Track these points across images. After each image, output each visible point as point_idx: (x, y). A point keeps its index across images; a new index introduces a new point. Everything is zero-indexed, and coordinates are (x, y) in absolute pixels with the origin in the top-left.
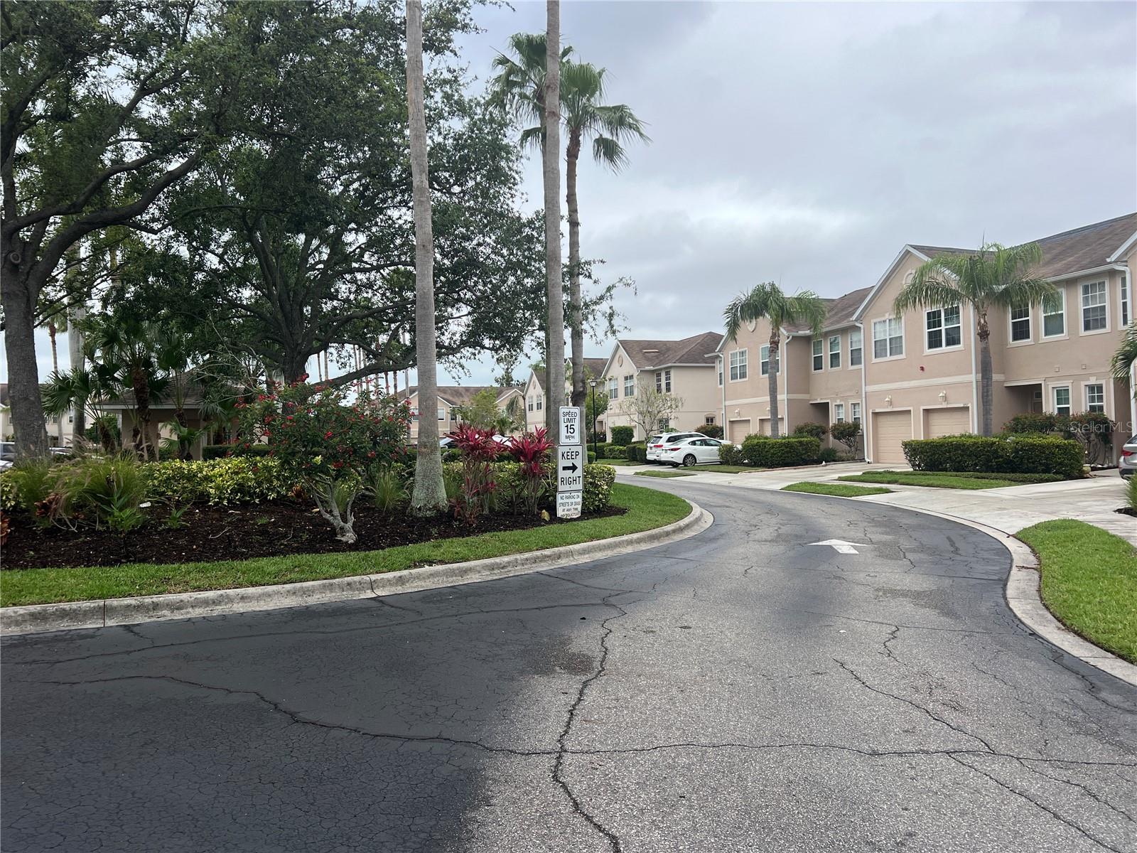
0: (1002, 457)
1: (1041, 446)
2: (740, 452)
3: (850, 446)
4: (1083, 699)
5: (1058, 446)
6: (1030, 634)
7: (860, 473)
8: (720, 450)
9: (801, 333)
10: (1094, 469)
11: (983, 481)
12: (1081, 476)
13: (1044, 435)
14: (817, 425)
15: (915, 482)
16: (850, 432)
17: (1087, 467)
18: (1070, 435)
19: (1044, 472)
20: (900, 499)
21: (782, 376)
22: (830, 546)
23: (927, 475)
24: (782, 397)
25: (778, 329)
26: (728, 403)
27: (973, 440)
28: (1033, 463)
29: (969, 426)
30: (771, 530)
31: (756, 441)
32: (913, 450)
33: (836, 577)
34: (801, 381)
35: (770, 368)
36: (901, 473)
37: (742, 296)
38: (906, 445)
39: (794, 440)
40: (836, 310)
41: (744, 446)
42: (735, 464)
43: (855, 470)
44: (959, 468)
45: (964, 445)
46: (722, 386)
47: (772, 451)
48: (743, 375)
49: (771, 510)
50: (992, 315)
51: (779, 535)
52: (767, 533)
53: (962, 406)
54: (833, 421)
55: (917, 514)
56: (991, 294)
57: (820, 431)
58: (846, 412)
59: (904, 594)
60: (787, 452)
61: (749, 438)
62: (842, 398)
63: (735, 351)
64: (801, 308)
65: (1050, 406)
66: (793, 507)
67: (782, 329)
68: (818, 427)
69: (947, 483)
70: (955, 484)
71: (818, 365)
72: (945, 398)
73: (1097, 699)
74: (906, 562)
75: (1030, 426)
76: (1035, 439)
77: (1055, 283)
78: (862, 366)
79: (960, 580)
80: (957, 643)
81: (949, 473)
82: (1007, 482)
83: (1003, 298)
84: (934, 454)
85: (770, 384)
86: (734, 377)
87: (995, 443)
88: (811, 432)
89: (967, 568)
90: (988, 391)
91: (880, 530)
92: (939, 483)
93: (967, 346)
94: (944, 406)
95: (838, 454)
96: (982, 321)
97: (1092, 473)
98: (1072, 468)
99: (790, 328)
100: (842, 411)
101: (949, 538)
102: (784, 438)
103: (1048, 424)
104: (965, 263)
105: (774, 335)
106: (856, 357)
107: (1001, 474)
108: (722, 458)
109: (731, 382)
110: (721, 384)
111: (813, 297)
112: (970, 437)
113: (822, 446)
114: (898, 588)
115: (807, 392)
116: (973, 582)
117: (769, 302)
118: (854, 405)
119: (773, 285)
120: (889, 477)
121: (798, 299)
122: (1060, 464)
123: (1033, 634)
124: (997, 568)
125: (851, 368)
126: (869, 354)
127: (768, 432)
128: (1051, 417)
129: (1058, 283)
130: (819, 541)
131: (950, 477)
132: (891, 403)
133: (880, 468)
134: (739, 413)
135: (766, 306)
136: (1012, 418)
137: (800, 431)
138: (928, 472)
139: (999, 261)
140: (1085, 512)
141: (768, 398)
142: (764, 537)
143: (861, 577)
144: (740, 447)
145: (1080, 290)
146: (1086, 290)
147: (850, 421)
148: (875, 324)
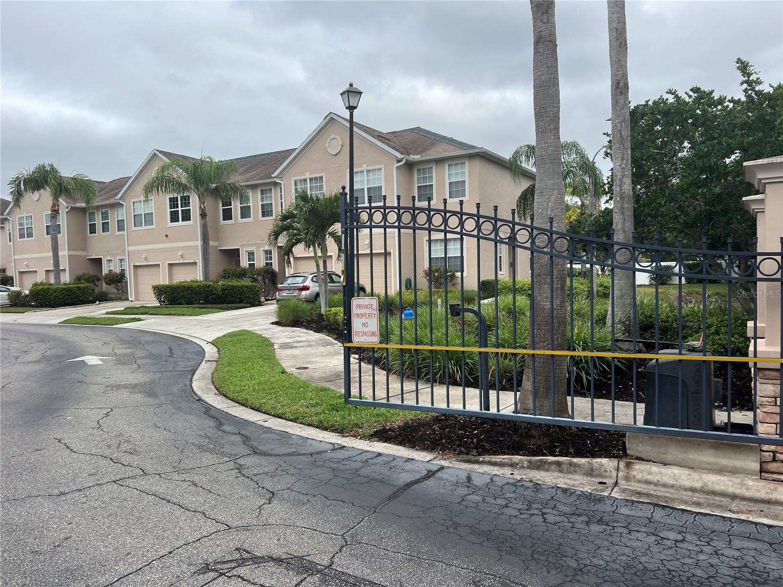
0: (215, 294)
1: (238, 287)
2: (27, 296)
3: (118, 290)
4: (212, 432)
5: (246, 287)
6: (197, 400)
7: (123, 309)
8: (9, 295)
9: (78, 205)
10: (267, 300)
11: (203, 310)
12: (260, 304)
13: (240, 280)
14: (93, 274)
15: (160, 312)
16: (118, 280)
17: (263, 299)
18: (255, 280)
19: (240, 302)
20: (146, 325)
21: (63, 238)
22: (83, 361)
23: (168, 307)
24: (63, 253)
25: (58, 201)
26: (16, 257)
27: (198, 284)
28: (233, 297)
29: (197, 275)
30: (38, 353)
31: (41, 287)
32: (159, 291)
33: (78, 382)
34: (79, 241)
35: (53, 230)
36: (151, 307)
37: (25, 172)
38: (155, 288)
39: (73, 286)
40: (106, 190)
41: (31, 291)
42: (23, 305)
43: (120, 306)
44: (190, 302)
45: (192, 287)
46: (12, 243)
47: (54, 294)
48: (30, 235)
49: (43, 339)
50: (209, 202)
51: (44, 357)
52: (34, 356)
53: (192, 261)
54: (105, 271)
55: (155, 333)
56: (207, 189)
57: (95, 279)
58: (115, 266)
59: (125, 387)
60: (68, 295)
61: (36, 285)
62: (112, 255)
63: (22, 216)
64: (77, 187)
65: (244, 263)
66: (62, 335)
67: (60, 200)
68: (93, 276)
69: (180, 312)
70: (185, 313)
71: (93, 230)
72: (182, 256)
73: (220, 430)
74: (135, 366)
75: (233, 275)
76: (235, 283)
77: (245, 186)
78: (125, 232)
79: (167, 373)
80: (149, 412)
81: (183, 306)
82: (217, 310)
83: (216, 192)
84: (173, 293)
85: (52, 243)
86: (22, 236)
87: (211, 285)
88: (87, 280)
89: (174, 365)
90: (206, 253)
91: (125, 346)
92: (175, 312)
93: (195, 222)
94: (181, 261)
95: (110, 296)
96: (202, 206)
97: (265, 303)
98: (255, 300)
99: (68, 201)
100: (112, 264)
101: (170, 348)
102: (65, 284)
103: (242, 274)
104: (191, 166)
105: (54, 205)
106: (121, 226)
107: (214, 305)
108: (11, 301)
109: (19, 240)
110: (10, 241)
111: (86, 178)
112: (197, 282)
113: (97, 290)
114: (123, 383)
115: (85, 249)
116: (175, 373)
117: (49, 178)
118: (121, 260)
119: (52, 166)
120: (143, 310)
121: (74, 179)
122: (248, 297)
123: (200, 400)
124: (193, 363)
125: (118, 233)
126: (129, 223)
127: (52, 281)
128: (244, 270)
129: (247, 186)
130: (74, 358)
131: (183, 309)
132: (146, 259)
133: (137, 304)
134: (27, 266)
135: (46, 182)
136: (223, 269)
137: (79, 279)
138: (169, 306)
139: (211, 168)
140: (255, 325)
141: (51, 254)
142: (31, 359)
143: (99, 379)
144: (27, 292)
145: (259, 192)
146: (262, 193)
147: (118, 271)
148: (134, 203)
